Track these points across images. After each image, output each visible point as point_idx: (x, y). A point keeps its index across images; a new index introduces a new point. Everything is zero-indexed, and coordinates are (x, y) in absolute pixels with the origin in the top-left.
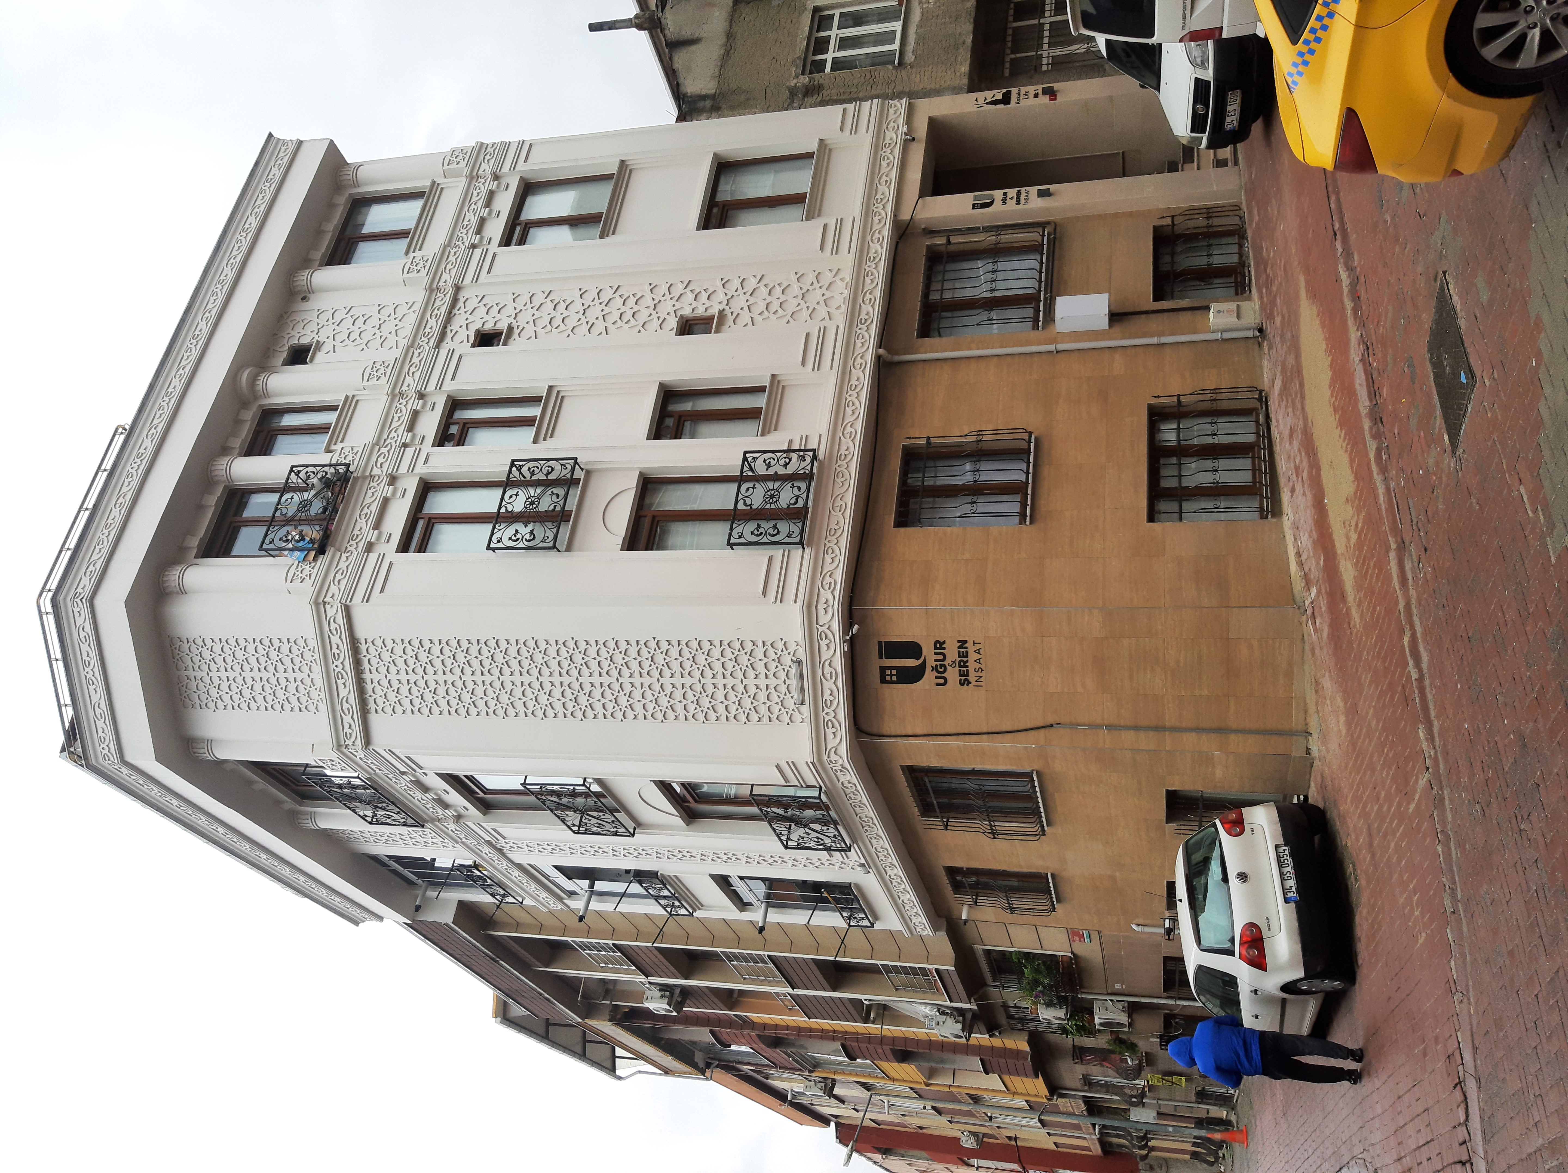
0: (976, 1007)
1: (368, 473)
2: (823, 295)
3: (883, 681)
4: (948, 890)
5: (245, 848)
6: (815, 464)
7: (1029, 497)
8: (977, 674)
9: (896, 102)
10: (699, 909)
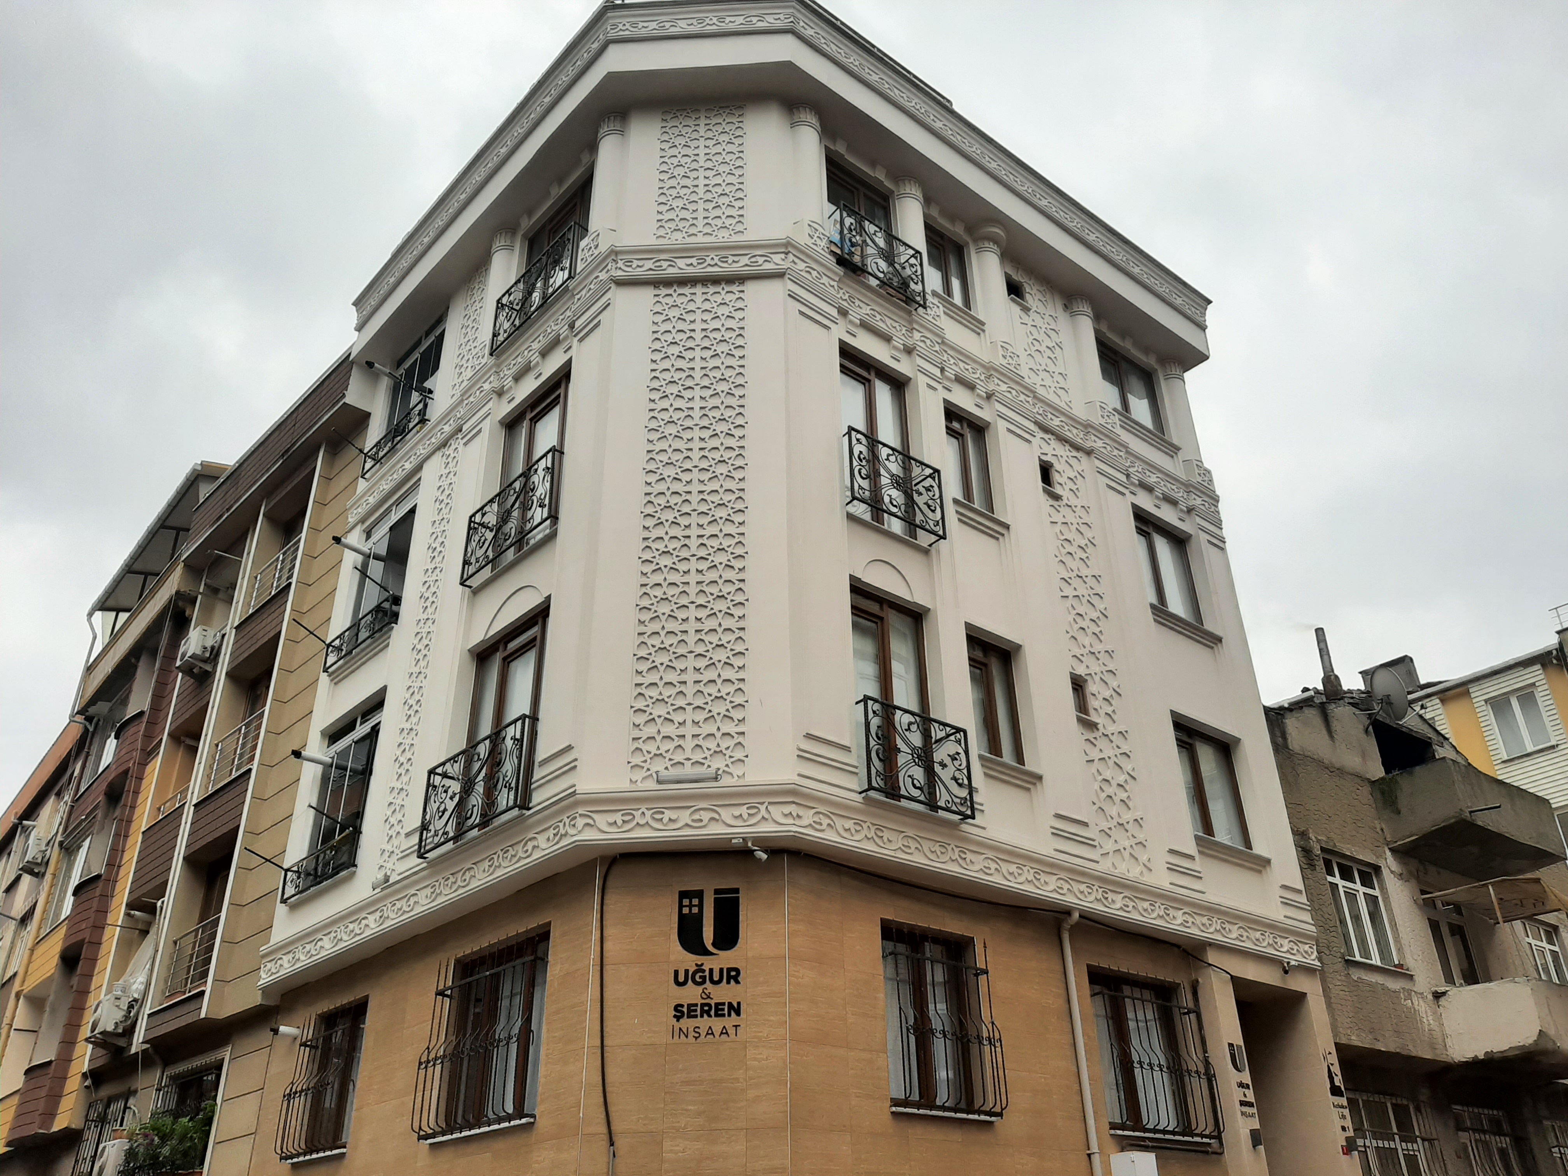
0: (133, 1050)
1: (915, 326)
2: (1125, 849)
3: (683, 895)
4: (326, 1006)
5: (477, 177)
6: (957, 817)
7: (915, 1111)
8: (691, 1029)
9: (1315, 953)
10: (332, 680)
